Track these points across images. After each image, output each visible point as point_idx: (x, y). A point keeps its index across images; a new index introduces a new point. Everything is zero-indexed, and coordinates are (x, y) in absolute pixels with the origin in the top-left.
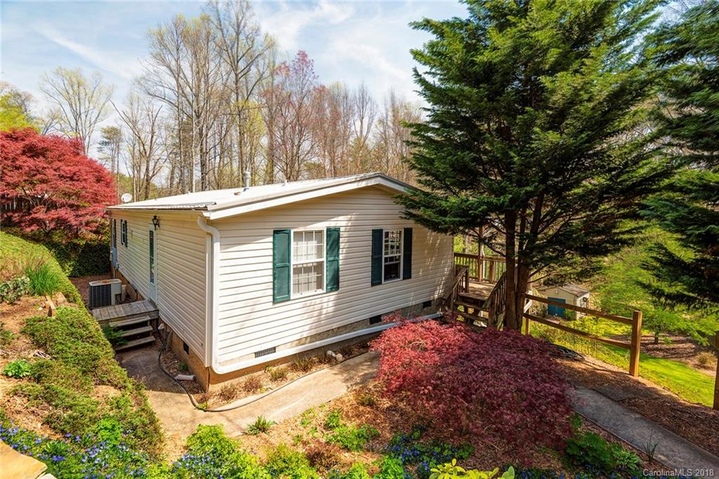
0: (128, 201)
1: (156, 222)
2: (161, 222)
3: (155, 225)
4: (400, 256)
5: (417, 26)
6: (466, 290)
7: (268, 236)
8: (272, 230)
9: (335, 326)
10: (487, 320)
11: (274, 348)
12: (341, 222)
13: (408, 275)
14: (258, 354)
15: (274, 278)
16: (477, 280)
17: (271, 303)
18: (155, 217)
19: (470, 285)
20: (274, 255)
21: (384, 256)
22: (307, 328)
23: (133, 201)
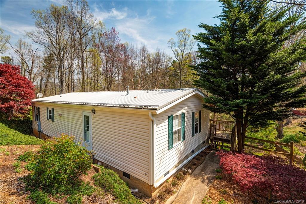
0: (41, 97)
1: (94, 111)
2: (96, 112)
3: (93, 113)
4: (198, 123)
5: (200, 26)
6: (215, 134)
7: (166, 119)
8: (168, 116)
9: (184, 156)
10: (230, 147)
11: (169, 171)
12: (185, 110)
13: (200, 131)
14: (165, 175)
15: (169, 139)
16: (219, 130)
17: (168, 150)
18: (93, 109)
19: (217, 132)
20: (168, 128)
21: (195, 124)
22: (177, 159)
23: (43, 97)
